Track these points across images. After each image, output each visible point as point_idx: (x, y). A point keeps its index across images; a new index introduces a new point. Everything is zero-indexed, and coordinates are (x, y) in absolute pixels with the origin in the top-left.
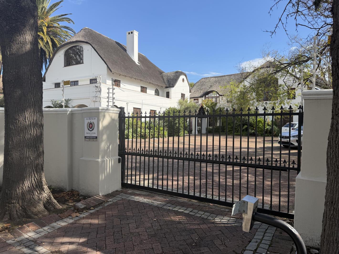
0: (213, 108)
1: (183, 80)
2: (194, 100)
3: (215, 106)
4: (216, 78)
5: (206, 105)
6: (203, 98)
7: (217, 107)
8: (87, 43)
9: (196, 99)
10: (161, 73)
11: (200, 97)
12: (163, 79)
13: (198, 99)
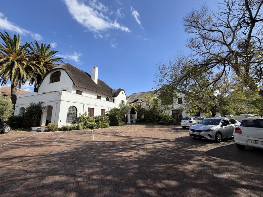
0: (139, 108)
1: (123, 93)
2: (129, 104)
3: (140, 107)
4: (141, 94)
5: (135, 106)
6: (134, 103)
7: (141, 108)
8: (63, 69)
9: (130, 103)
10: (111, 89)
11: (132, 103)
12: (112, 93)
13: (131, 104)
